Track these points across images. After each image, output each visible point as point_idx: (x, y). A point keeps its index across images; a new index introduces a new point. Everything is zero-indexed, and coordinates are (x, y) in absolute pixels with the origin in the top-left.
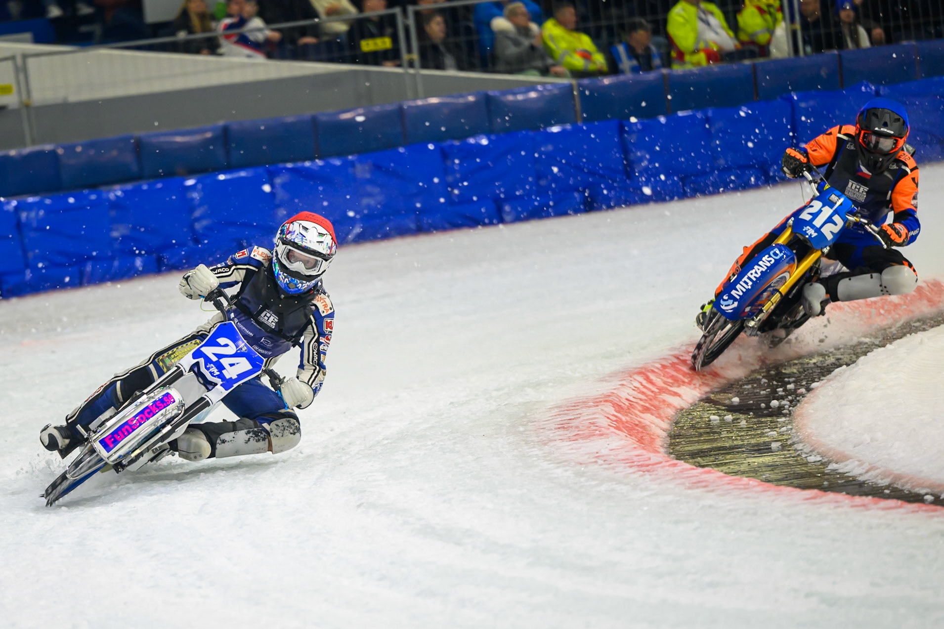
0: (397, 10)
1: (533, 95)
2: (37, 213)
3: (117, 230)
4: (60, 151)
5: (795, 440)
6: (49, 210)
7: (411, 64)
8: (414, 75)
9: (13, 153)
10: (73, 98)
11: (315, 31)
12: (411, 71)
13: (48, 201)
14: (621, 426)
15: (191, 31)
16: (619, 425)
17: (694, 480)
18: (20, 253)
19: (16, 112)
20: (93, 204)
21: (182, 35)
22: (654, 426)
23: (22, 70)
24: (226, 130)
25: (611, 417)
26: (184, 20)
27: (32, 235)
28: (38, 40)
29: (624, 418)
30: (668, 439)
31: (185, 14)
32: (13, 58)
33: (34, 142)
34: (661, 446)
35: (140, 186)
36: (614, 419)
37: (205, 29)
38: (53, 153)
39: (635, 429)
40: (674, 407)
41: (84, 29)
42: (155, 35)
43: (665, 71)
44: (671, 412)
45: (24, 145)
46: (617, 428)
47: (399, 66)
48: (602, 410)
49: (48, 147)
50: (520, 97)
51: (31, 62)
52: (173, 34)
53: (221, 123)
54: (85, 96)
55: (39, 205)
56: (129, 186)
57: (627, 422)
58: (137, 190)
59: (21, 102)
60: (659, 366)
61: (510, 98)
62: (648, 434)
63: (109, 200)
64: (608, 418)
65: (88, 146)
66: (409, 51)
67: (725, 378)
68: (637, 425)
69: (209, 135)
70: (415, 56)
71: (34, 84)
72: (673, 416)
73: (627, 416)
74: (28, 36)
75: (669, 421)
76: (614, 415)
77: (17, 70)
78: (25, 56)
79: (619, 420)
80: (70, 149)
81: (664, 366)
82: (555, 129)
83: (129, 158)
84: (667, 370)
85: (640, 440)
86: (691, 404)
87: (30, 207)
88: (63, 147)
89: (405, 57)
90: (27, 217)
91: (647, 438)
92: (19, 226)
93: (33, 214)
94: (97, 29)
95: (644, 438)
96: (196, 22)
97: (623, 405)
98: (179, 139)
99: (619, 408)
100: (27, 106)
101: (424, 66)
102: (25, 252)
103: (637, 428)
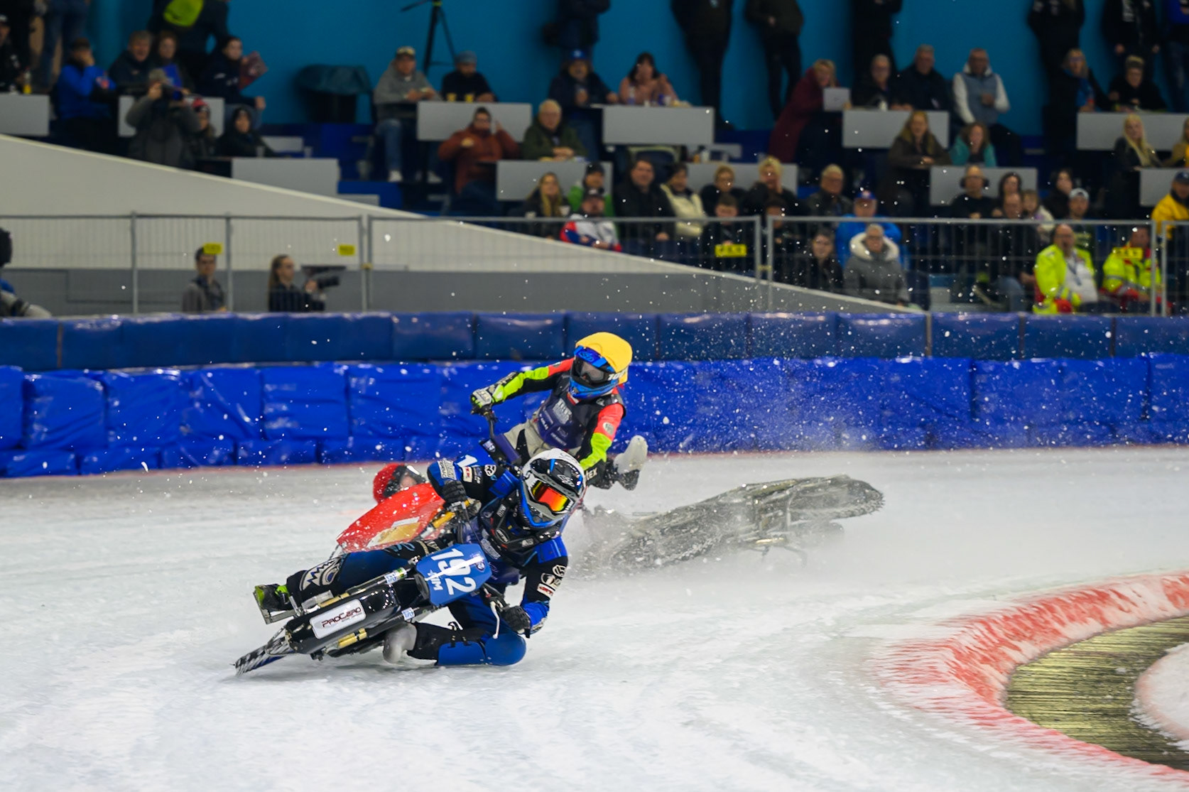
0: (757, 219)
1: (885, 322)
2: (368, 381)
3: (446, 408)
4: (396, 320)
5: (1138, 710)
6: (379, 378)
7: (764, 276)
8: (766, 287)
9: (347, 315)
10: (414, 267)
11: (670, 229)
12: (764, 282)
13: (380, 370)
14: (960, 674)
15: (540, 214)
16: (960, 673)
17: (1038, 739)
18: (345, 419)
19: (353, 273)
20: (426, 379)
21: (531, 216)
22: (992, 677)
23: (366, 232)
24: (567, 319)
25: (952, 664)
26: (534, 202)
27: (360, 401)
28: (384, 203)
29: (964, 666)
30: (1006, 693)
31: (537, 194)
32: (359, 219)
33: (369, 307)
34: (999, 700)
35: (476, 366)
36: (954, 665)
37: (555, 213)
38: (389, 320)
39: (973, 679)
40: (1014, 661)
41: (433, 198)
42: (505, 215)
43: (1022, 314)
44: (1010, 665)
45: (360, 309)
46: (957, 676)
47: (752, 276)
48: (943, 655)
49: (384, 314)
50: (871, 323)
51: (377, 225)
52: (523, 215)
53: (563, 312)
54: (427, 267)
55: (371, 373)
56: (464, 364)
57: (966, 671)
58: (474, 368)
59: (361, 264)
60: (1001, 617)
61: (861, 322)
62: (986, 686)
63: (442, 375)
64: (949, 664)
65: (424, 318)
66: (764, 261)
67: (1066, 637)
68: (975, 675)
69: (549, 322)
70: (769, 267)
71: (377, 248)
72: (1011, 670)
73: (966, 664)
74: (375, 198)
75: (1006, 674)
76: (953, 662)
77: (361, 231)
78: (371, 219)
79: (958, 668)
80: (405, 319)
81: (1006, 618)
82: (905, 360)
83: (465, 336)
84: (1010, 622)
85: (979, 691)
86: (1031, 660)
87: (360, 373)
88: (398, 316)
89: (759, 267)
90: (357, 384)
91: (985, 689)
92: (348, 391)
93: (363, 381)
94: (446, 199)
95: (983, 689)
96: (546, 204)
97: (962, 652)
98: (518, 322)
99: (958, 654)
100: (367, 269)
101: (778, 279)
102: (350, 418)
103: (975, 678)
